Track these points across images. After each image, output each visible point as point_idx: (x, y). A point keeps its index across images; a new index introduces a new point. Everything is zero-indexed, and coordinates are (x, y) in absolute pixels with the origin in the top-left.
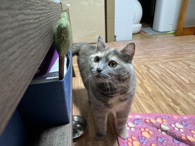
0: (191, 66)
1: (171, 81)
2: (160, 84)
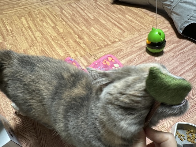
0: (98, 2)
1: (80, 20)
2: (71, 24)
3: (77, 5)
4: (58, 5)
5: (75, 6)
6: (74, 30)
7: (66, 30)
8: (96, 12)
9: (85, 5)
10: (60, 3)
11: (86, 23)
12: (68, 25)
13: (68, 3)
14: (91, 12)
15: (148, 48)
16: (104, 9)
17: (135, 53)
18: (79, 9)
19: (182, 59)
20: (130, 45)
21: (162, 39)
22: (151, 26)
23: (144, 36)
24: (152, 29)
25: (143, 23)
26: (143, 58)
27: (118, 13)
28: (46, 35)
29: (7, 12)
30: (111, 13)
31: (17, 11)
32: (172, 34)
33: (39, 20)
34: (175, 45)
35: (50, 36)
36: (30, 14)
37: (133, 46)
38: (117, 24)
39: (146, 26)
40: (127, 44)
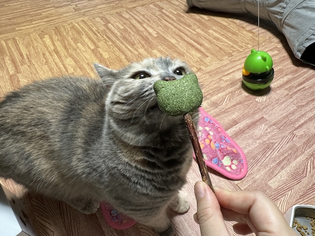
0: (164, 11)
1: (135, 38)
2: (121, 45)
3: (132, 16)
4: (100, 16)
5: (127, 16)
6: (127, 54)
7: (113, 55)
8: (161, 26)
9: (143, 16)
10: (104, 13)
11: (145, 43)
12: (117, 46)
13: (117, 12)
14: (153, 26)
15: (245, 82)
16: (173, 20)
17: (224, 90)
18: (134, 22)
19: (301, 100)
20: (216, 78)
21: (267, 67)
22: (250, 46)
23: (239, 62)
24: (252, 51)
25: (236, 42)
26: (238, 99)
27: (196, 27)
28: (81, 63)
29: (23, 28)
30: (185, 27)
31: (38, 26)
32: (284, 60)
33: (71, 40)
34: (290, 77)
35: (88, 64)
36: (57, 31)
37: (220, 79)
38: (195, 44)
39: (241, 46)
40: (211, 75)
